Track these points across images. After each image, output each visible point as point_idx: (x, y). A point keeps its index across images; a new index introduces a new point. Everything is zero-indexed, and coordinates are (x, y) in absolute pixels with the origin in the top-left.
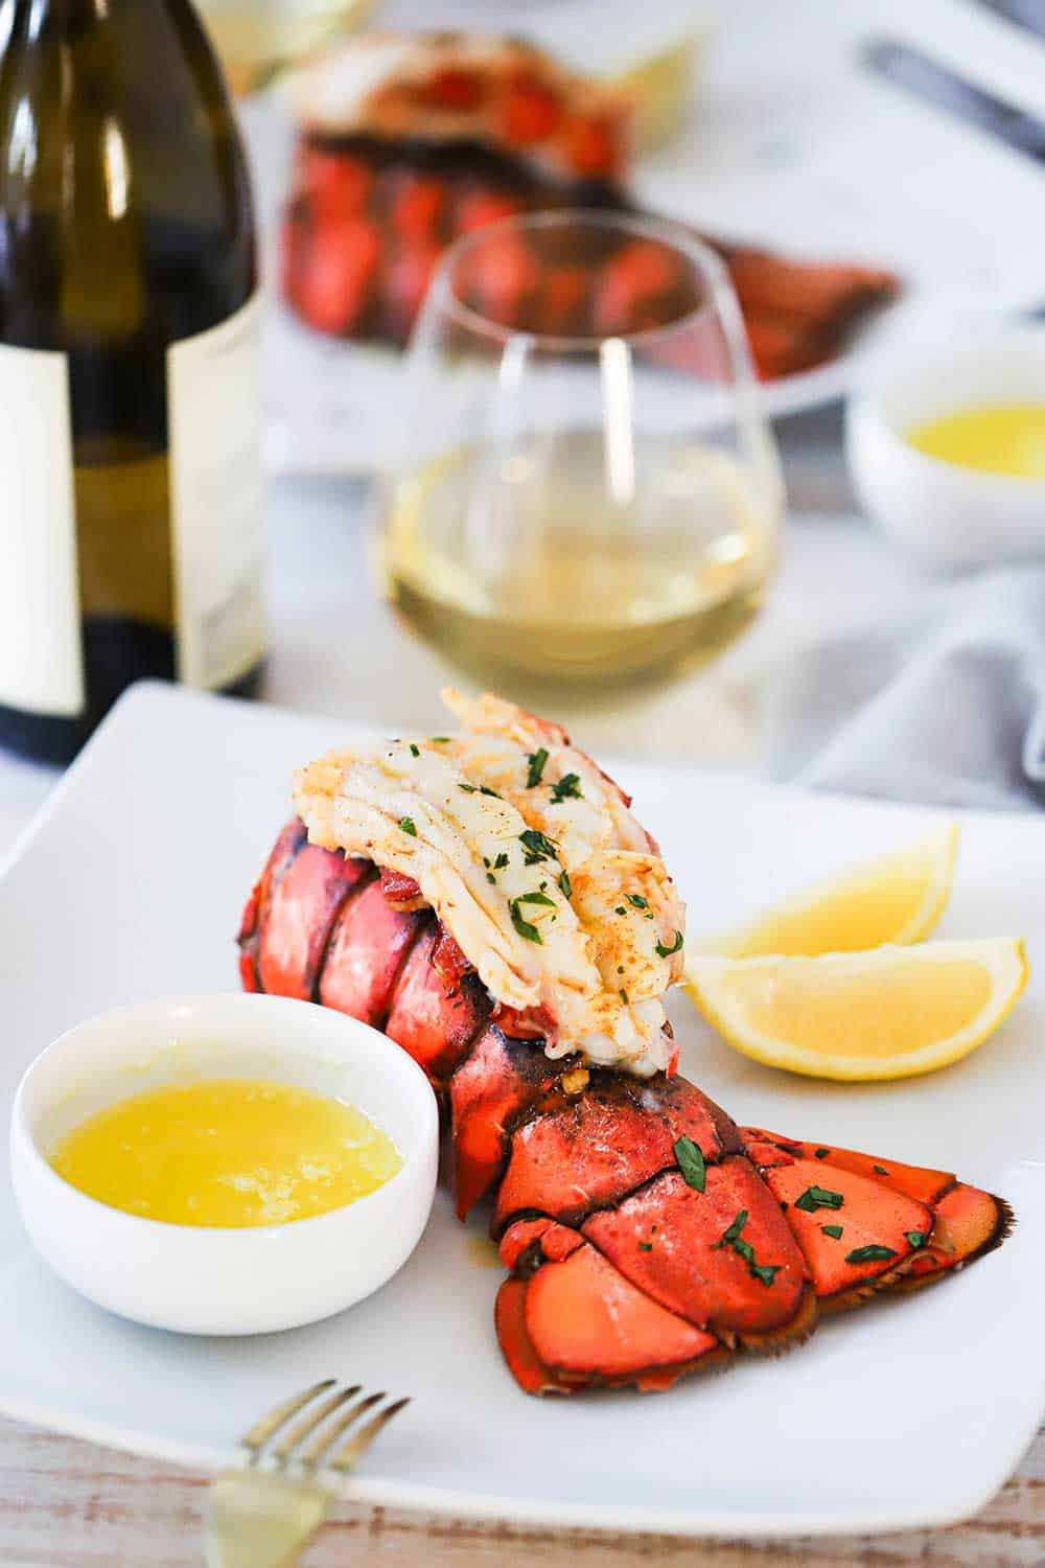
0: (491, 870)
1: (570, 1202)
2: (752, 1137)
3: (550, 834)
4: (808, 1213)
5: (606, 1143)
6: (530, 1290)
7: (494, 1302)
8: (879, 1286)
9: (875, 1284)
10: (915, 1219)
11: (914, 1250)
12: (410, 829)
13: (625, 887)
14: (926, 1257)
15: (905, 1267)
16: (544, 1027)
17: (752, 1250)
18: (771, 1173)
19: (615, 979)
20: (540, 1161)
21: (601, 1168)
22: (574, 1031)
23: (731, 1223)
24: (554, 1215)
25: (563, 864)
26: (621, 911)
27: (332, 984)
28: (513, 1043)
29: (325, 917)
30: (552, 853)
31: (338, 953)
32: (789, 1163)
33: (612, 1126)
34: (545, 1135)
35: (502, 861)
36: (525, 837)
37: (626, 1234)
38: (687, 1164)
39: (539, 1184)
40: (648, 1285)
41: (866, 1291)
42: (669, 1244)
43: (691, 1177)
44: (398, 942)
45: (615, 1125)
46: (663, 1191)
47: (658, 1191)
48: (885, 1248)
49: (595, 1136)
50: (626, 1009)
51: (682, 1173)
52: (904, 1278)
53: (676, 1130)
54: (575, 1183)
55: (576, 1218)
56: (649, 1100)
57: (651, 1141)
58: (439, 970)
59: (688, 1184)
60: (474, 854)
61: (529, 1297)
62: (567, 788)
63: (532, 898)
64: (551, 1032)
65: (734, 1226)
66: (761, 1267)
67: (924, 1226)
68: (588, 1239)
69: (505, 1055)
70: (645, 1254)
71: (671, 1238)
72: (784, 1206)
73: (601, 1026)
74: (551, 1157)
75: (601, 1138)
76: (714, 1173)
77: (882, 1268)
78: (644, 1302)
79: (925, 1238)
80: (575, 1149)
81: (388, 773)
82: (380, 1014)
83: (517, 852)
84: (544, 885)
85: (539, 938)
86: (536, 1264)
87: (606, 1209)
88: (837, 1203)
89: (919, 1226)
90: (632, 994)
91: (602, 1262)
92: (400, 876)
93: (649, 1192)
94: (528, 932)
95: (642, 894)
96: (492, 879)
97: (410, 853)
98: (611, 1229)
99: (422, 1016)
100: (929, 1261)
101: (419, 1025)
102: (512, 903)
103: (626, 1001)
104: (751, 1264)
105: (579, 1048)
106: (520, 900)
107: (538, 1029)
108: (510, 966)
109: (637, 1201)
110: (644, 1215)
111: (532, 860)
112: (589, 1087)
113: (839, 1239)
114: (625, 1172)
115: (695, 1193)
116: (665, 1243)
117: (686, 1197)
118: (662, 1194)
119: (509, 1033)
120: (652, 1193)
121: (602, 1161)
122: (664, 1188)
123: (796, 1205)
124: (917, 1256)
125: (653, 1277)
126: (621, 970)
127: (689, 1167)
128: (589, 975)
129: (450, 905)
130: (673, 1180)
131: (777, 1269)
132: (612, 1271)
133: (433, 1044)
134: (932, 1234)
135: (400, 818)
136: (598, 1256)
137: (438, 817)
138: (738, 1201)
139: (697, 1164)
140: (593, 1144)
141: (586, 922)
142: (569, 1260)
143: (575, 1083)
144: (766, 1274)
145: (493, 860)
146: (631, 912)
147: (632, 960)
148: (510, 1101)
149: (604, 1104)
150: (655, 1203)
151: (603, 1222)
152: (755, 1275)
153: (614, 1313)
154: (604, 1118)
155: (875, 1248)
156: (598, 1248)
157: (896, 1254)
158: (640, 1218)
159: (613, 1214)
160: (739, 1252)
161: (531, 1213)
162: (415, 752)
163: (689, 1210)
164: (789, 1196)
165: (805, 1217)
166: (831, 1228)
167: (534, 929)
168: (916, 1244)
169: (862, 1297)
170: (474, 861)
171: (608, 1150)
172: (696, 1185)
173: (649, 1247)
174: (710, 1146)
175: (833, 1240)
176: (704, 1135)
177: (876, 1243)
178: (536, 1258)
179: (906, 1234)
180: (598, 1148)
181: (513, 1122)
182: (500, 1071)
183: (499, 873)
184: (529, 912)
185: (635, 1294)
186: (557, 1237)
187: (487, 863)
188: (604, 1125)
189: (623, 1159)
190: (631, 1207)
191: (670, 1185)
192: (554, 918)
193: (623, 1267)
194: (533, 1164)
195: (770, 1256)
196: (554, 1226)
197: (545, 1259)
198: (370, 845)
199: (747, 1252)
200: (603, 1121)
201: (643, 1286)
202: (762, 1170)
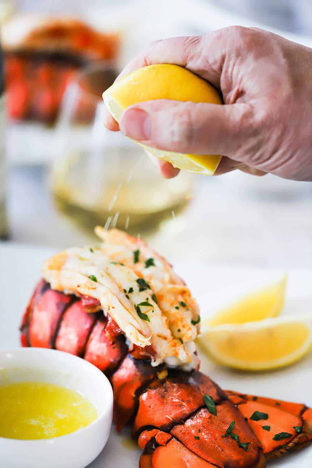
0: (127, 294)
1: (166, 422)
2: (229, 394)
3: (146, 280)
4: (255, 422)
5: (177, 398)
6: (153, 458)
7: (138, 464)
8: (288, 448)
9: (286, 447)
10: (296, 422)
11: (298, 433)
12: (95, 280)
13: (176, 299)
14: (303, 436)
15: (296, 440)
16: (151, 354)
17: (238, 437)
18: (239, 406)
19: (177, 335)
20: (152, 407)
21: (176, 408)
22: (163, 355)
23: (229, 427)
24: (160, 428)
25: (153, 291)
26: (177, 308)
27: (60, 343)
28: (137, 361)
29: (56, 317)
30: (149, 287)
31: (63, 331)
32: (245, 403)
33: (179, 392)
34: (153, 396)
35: (131, 290)
36: (138, 281)
37: (188, 433)
38: (209, 405)
39: (151, 416)
40: (199, 453)
41: (282, 450)
42: (206, 436)
43: (211, 410)
44: (88, 326)
45: (180, 391)
46: (201, 416)
47: (199, 415)
48: (287, 433)
49: (172, 396)
50: (182, 345)
51: (207, 408)
52: (296, 444)
53: (203, 392)
54: (166, 415)
55: (168, 428)
56: (191, 380)
57: (194, 397)
58: (107, 334)
59: (210, 413)
60: (120, 288)
61: (153, 460)
62: (150, 263)
63: (144, 304)
64: (153, 356)
65: (229, 428)
66: (242, 444)
67: (301, 424)
68: (173, 436)
69: (134, 366)
70: (197, 441)
71: (206, 434)
72: (246, 419)
73: (173, 353)
74: (156, 405)
75: (175, 396)
76: (219, 408)
77: (288, 441)
78: (199, 460)
79: (301, 429)
80: (165, 401)
81: (81, 259)
82: (81, 352)
83: (136, 287)
84: (147, 299)
85: (148, 319)
86: (154, 447)
87: (179, 424)
88: (266, 417)
89: (298, 424)
90: (184, 340)
91: (180, 445)
92: (90, 298)
93: (196, 416)
94: (144, 317)
95: (183, 301)
96: (128, 297)
97: (95, 289)
98: (183, 432)
99: (99, 353)
100: (305, 437)
101: (98, 357)
102: (136, 306)
103: (182, 342)
104: (238, 442)
105: (164, 362)
106: (139, 305)
107: (149, 355)
108: (138, 331)
109: (191, 420)
110: (195, 425)
111: (141, 290)
112: (168, 377)
113: (269, 431)
114: (186, 409)
115: (213, 416)
116: (204, 436)
117: (210, 418)
118: (201, 417)
119: (136, 357)
120: (197, 416)
121: (176, 406)
122: (201, 414)
123: (251, 418)
124: (300, 436)
125: (202, 450)
126: (179, 331)
127: (210, 406)
128: (167, 333)
129: (113, 308)
130: (204, 411)
131: (248, 444)
132: (185, 448)
133: (104, 364)
134: (304, 427)
135: (89, 276)
136: (178, 442)
137: (106, 275)
138: (229, 418)
139: (212, 404)
140: (172, 399)
141: (164, 313)
142: (168, 445)
143: (162, 375)
144: (244, 446)
145: (128, 290)
146: (181, 308)
147: (184, 327)
148: (137, 384)
149: (174, 383)
150: (199, 421)
151: (178, 430)
152: (241, 447)
153: (188, 464)
154: (175, 389)
155: (283, 433)
156: (178, 440)
157: (292, 435)
158: (193, 427)
159: (182, 425)
160: (233, 438)
161: (150, 427)
162: (92, 251)
163: (212, 423)
164: (248, 415)
165: (255, 423)
166: (265, 426)
167: (146, 316)
168: (299, 431)
169: (281, 452)
170: (120, 291)
171: (178, 401)
172: (213, 412)
173: (198, 438)
174: (216, 397)
175: (267, 431)
176: (212, 394)
177: (283, 432)
178: (154, 445)
179: (294, 427)
180: (174, 400)
181: (139, 392)
182: (133, 372)
183: (130, 295)
184: (143, 309)
185: (195, 457)
186: (161, 436)
187: (125, 291)
188: (176, 391)
189: (184, 404)
190: (189, 423)
191: (203, 413)
192: (153, 311)
193: (189, 446)
194: (149, 408)
195: (244, 439)
196: (160, 432)
197: (157, 445)
198: (79, 286)
199: (236, 438)
200: (175, 390)
201: (198, 453)
202: (236, 406)
